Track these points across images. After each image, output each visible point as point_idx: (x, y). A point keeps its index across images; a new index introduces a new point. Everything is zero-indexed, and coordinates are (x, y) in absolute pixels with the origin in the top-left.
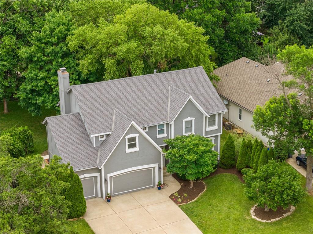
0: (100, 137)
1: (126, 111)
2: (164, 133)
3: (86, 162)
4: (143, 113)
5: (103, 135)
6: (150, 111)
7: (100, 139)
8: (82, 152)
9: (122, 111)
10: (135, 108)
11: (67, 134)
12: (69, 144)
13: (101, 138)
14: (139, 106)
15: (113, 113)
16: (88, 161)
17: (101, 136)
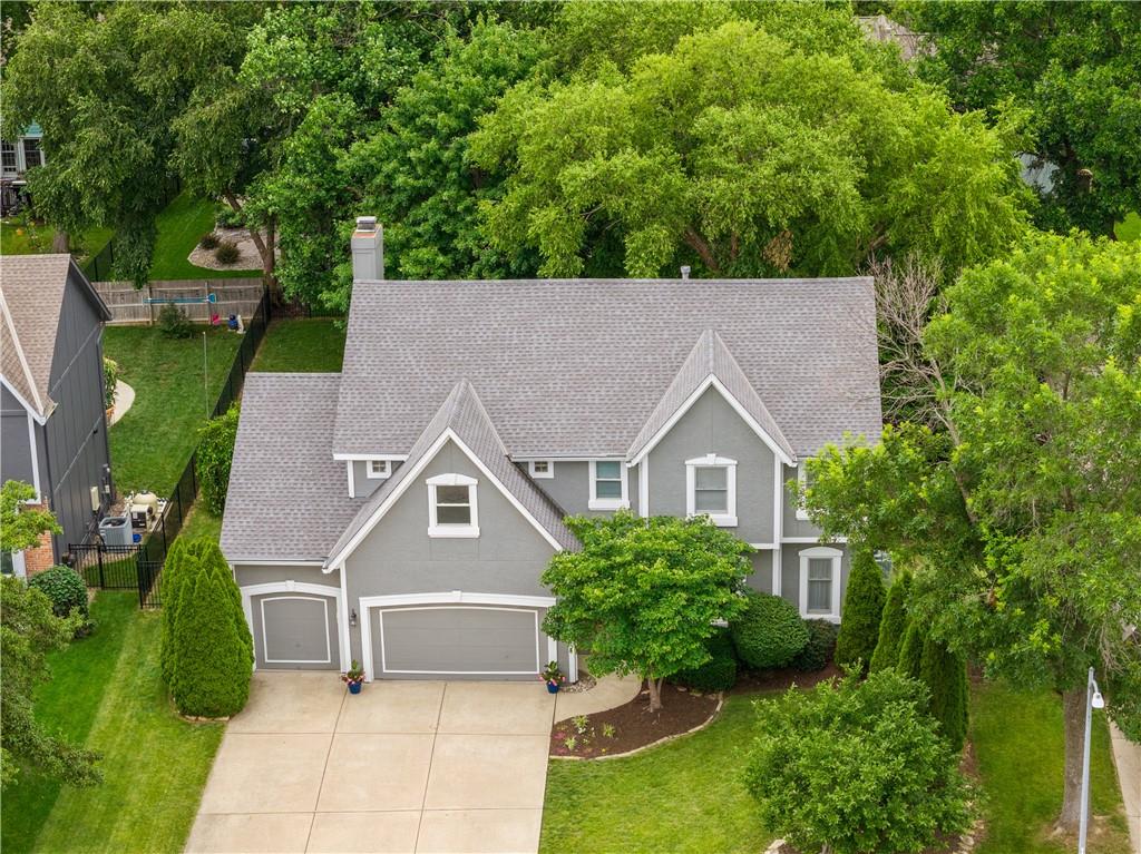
0: (370, 467)
1: (498, 394)
2: (619, 495)
3: (298, 540)
4: (554, 410)
5: (383, 462)
6: (581, 410)
7: (371, 474)
8: (303, 507)
9: (481, 390)
10: (536, 388)
11: (286, 439)
12: (275, 473)
13: (375, 469)
14: (551, 385)
15: (448, 394)
16: (306, 538)
17: (375, 462)
